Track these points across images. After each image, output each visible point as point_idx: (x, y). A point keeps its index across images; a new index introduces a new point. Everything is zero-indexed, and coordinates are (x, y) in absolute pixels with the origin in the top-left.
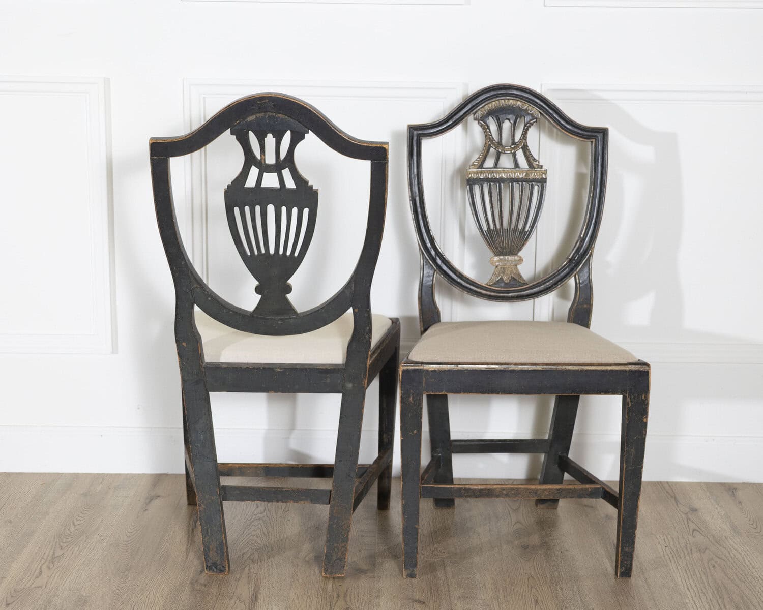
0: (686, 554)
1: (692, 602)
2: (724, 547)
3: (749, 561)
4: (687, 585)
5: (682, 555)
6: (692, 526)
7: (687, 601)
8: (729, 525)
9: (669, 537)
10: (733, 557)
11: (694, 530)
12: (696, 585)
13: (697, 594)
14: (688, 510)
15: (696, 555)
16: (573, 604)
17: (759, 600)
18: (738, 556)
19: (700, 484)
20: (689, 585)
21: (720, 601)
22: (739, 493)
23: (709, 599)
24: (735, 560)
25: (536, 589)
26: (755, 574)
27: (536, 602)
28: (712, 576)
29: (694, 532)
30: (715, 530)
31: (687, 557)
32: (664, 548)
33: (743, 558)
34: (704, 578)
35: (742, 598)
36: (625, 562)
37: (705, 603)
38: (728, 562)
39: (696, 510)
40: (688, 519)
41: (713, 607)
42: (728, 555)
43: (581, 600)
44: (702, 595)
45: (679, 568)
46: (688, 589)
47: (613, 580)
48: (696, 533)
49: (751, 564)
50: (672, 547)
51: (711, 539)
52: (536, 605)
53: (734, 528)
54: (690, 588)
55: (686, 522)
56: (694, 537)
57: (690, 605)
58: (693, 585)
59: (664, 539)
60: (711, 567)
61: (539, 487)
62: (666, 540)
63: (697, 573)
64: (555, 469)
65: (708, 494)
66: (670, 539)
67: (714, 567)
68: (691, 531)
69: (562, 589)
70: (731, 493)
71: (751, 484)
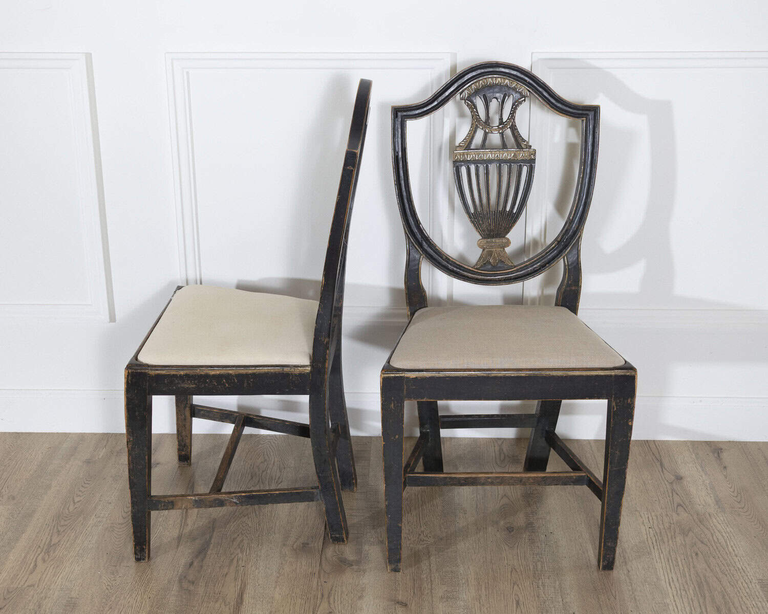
0: (669, 537)
1: (674, 604)
2: (707, 529)
3: (732, 547)
4: (669, 580)
5: (666, 539)
6: (677, 500)
7: (668, 601)
8: (713, 498)
9: (653, 514)
10: (716, 540)
11: (679, 505)
12: (678, 580)
13: (679, 592)
14: (673, 478)
15: (679, 539)
16: (554, 607)
17: (740, 599)
18: (722, 540)
19: (685, 442)
20: (671, 580)
21: (701, 601)
22: (725, 455)
23: (690, 598)
24: (718, 545)
25: (518, 585)
26: (738, 564)
27: (518, 603)
28: (694, 567)
29: (679, 507)
30: (699, 505)
31: (670, 542)
32: (647, 529)
33: (726, 542)
34: (686, 569)
35: (724, 597)
36: (608, 556)
37: (686, 605)
38: (711, 549)
39: (682, 478)
40: (673, 490)
41: (694, 609)
42: (711, 538)
43: (563, 600)
44: (683, 593)
45: (662, 556)
46: (670, 585)
47: (596, 574)
48: (680, 509)
49: (734, 550)
50: (656, 528)
51: (695, 517)
52: (517, 607)
53: (718, 502)
54: (672, 584)
55: (671, 495)
56: (678, 514)
57: (671, 607)
58: (675, 580)
59: (648, 517)
60: (694, 555)
61: (524, 475)
62: (650, 518)
63: (680, 563)
64: (542, 443)
65: (694, 456)
66: (654, 518)
67: (697, 554)
68: (675, 507)
69: (544, 586)
70: (716, 455)
71: (737, 442)
